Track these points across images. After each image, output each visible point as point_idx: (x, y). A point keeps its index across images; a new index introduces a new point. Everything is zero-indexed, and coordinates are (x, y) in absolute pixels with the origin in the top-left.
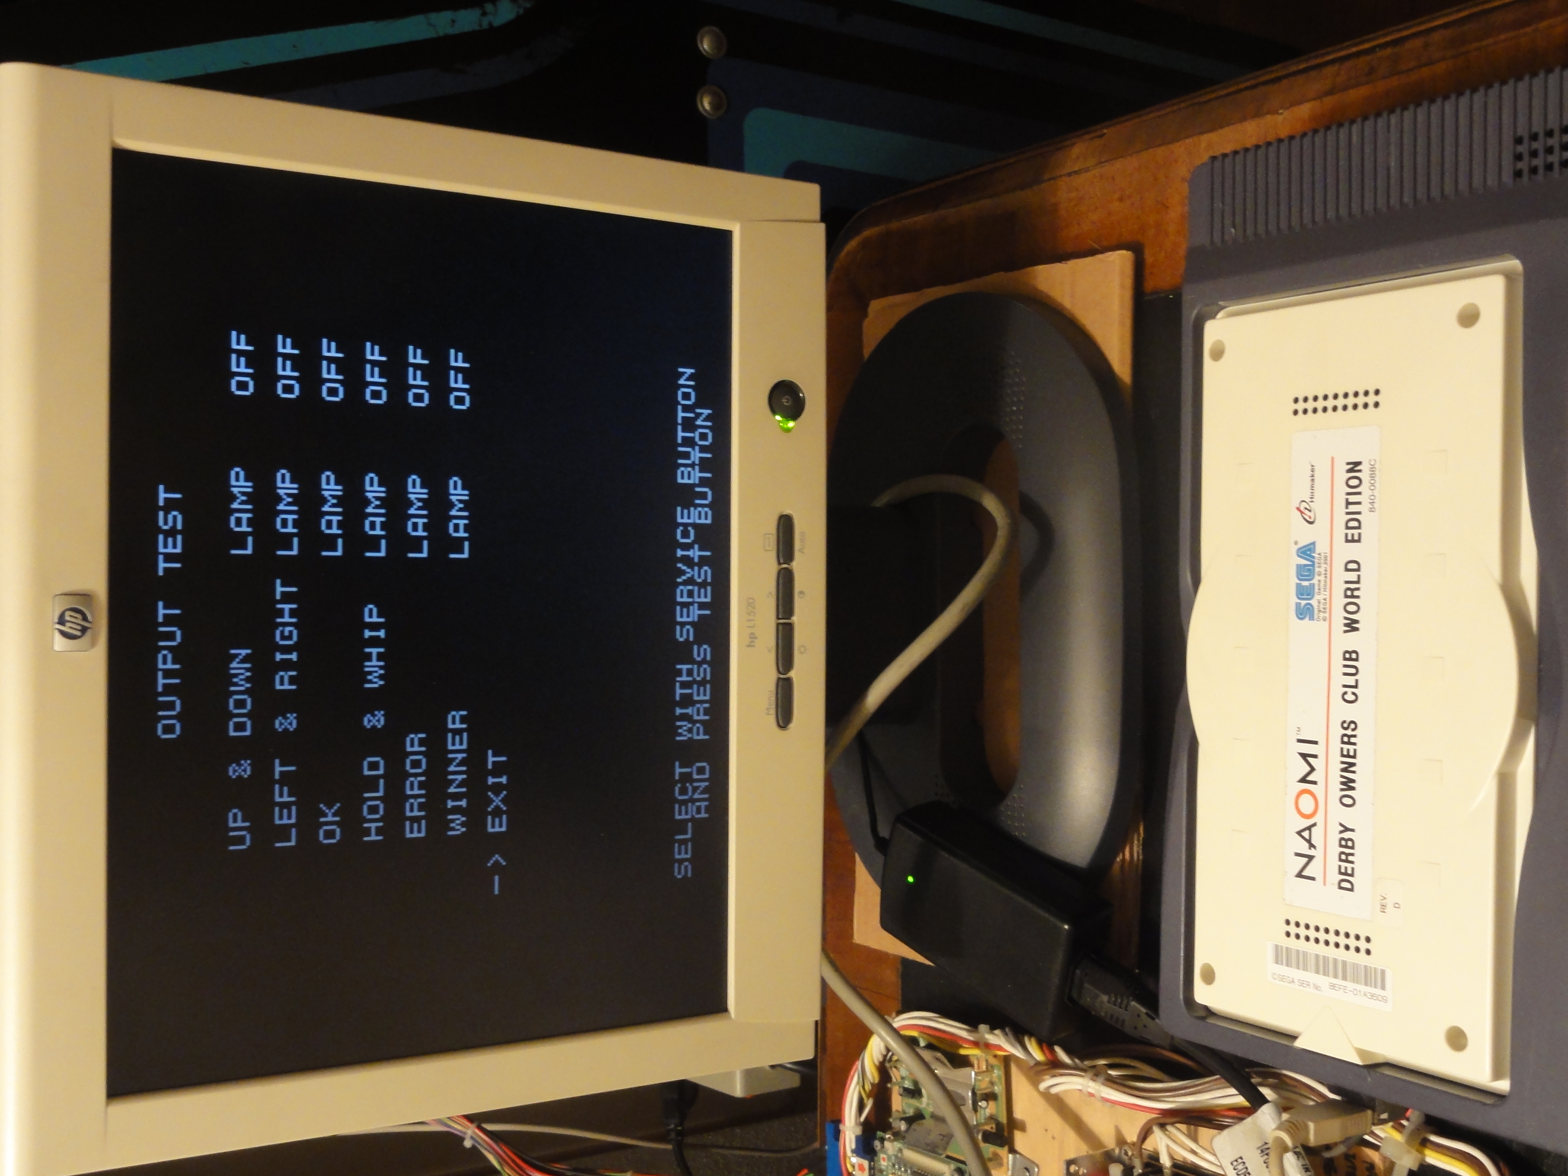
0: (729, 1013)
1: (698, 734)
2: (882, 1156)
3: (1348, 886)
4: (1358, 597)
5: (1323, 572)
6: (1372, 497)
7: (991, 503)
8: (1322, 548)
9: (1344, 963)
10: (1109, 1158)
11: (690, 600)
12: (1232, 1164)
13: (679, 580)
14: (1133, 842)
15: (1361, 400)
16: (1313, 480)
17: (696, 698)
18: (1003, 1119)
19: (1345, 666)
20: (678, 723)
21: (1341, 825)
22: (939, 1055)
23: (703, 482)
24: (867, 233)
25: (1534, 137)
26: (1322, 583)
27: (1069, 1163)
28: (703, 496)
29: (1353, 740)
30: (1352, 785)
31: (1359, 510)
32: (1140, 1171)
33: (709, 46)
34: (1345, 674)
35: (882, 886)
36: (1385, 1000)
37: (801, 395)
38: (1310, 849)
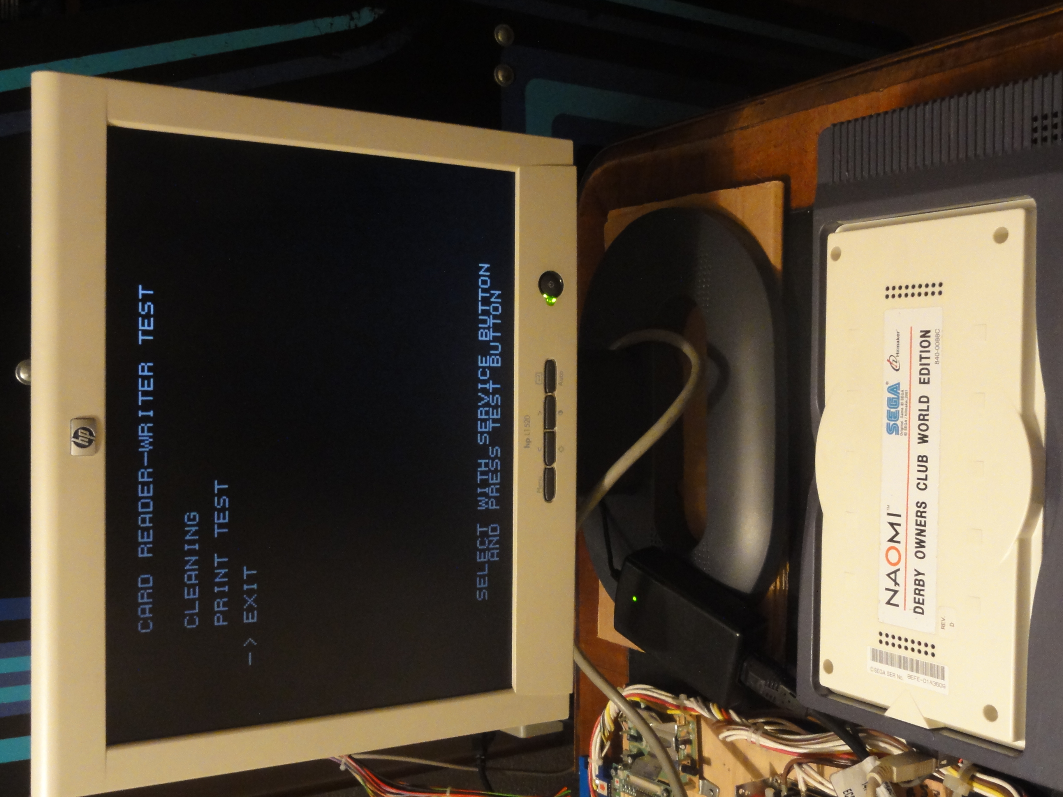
0: (513, 688)
1: (492, 505)
2: (616, 779)
3: (920, 611)
4: (927, 420)
5: (905, 403)
6: (937, 354)
7: (687, 349)
8: (904, 387)
9: (918, 662)
10: (765, 784)
11: (487, 417)
12: (844, 793)
13: (480, 404)
14: (782, 576)
15: (930, 290)
16: (898, 342)
17: (491, 481)
18: (696, 757)
19: (919, 466)
20: (479, 499)
21: (916, 570)
22: (653, 714)
23: (495, 339)
24: (606, 166)
25: (1045, 117)
26: (904, 410)
27: (738, 788)
28: (496, 348)
29: (923, 515)
30: (923, 544)
31: (929, 363)
32: (786, 793)
33: (502, 37)
34: (919, 471)
35: (616, 600)
36: (944, 686)
37: (561, 281)
38: (895, 586)
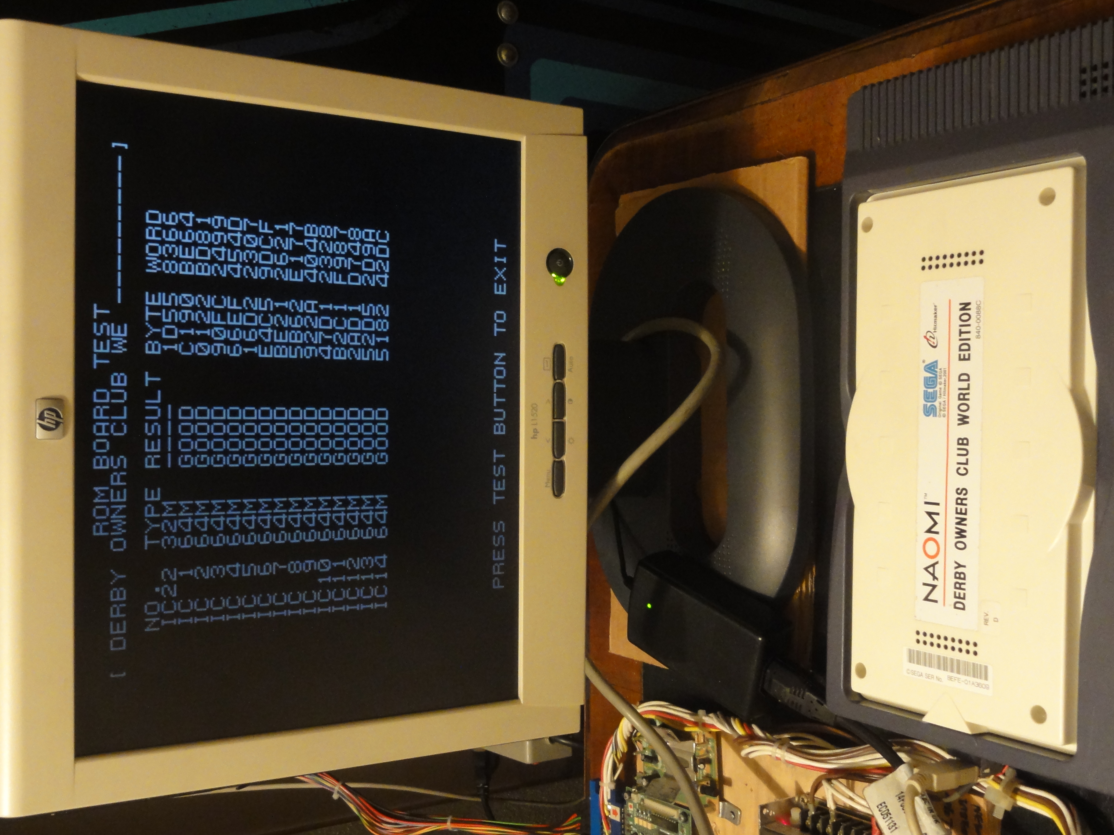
0: (519, 698)
2: (629, 804)
3: (961, 606)
4: (968, 399)
5: (943, 382)
6: (978, 328)
7: (706, 338)
8: (942, 365)
9: (958, 661)
10: (791, 804)
12: (878, 807)
14: (808, 579)
15: (970, 258)
16: (936, 316)
18: (716, 777)
19: (959, 449)
21: (956, 563)
22: (670, 731)
24: (618, 147)
25: (1094, 68)
26: (943, 390)
27: (762, 807)
29: (964, 502)
30: (964, 534)
31: (968, 337)
32: (813, 813)
33: (505, 15)
34: (959, 455)
35: (629, 612)
36: (987, 687)
37: (570, 259)
38: (934, 580)
